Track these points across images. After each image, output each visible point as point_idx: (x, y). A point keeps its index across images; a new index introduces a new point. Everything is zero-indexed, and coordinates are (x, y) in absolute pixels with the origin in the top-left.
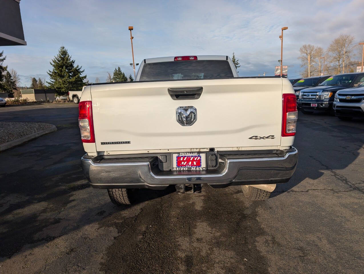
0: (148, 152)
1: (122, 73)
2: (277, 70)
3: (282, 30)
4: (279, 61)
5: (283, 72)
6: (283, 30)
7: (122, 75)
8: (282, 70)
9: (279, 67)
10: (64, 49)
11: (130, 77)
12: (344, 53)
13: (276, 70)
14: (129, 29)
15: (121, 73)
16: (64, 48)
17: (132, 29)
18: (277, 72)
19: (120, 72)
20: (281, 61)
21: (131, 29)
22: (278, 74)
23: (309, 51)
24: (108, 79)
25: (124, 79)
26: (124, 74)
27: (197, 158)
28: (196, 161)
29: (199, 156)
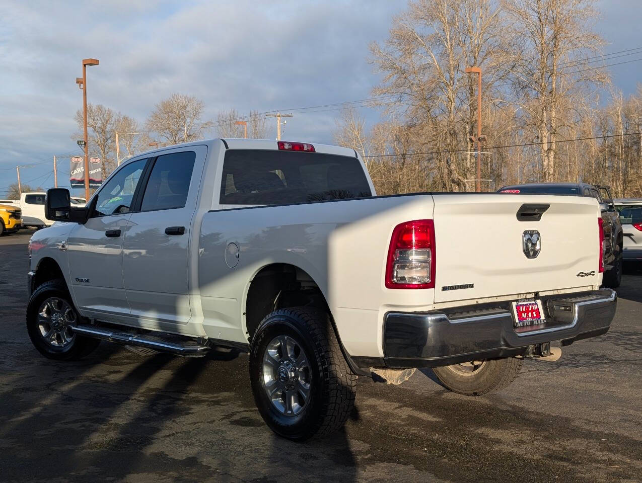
0: (477, 302)
2: (75, 166)
3: (82, 66)
4: (79, 143)
5: (91, 172)
6: (85, 65)
8: (88, 166)
9: (81, 160)
12: (185, 136)
13: (71, 167)
18: (75, 171)
20: (85, 143)
22: (79, 178)
23: (100, 122)
27: (535, 307)
28: (535, 311)
29: (536, 304)
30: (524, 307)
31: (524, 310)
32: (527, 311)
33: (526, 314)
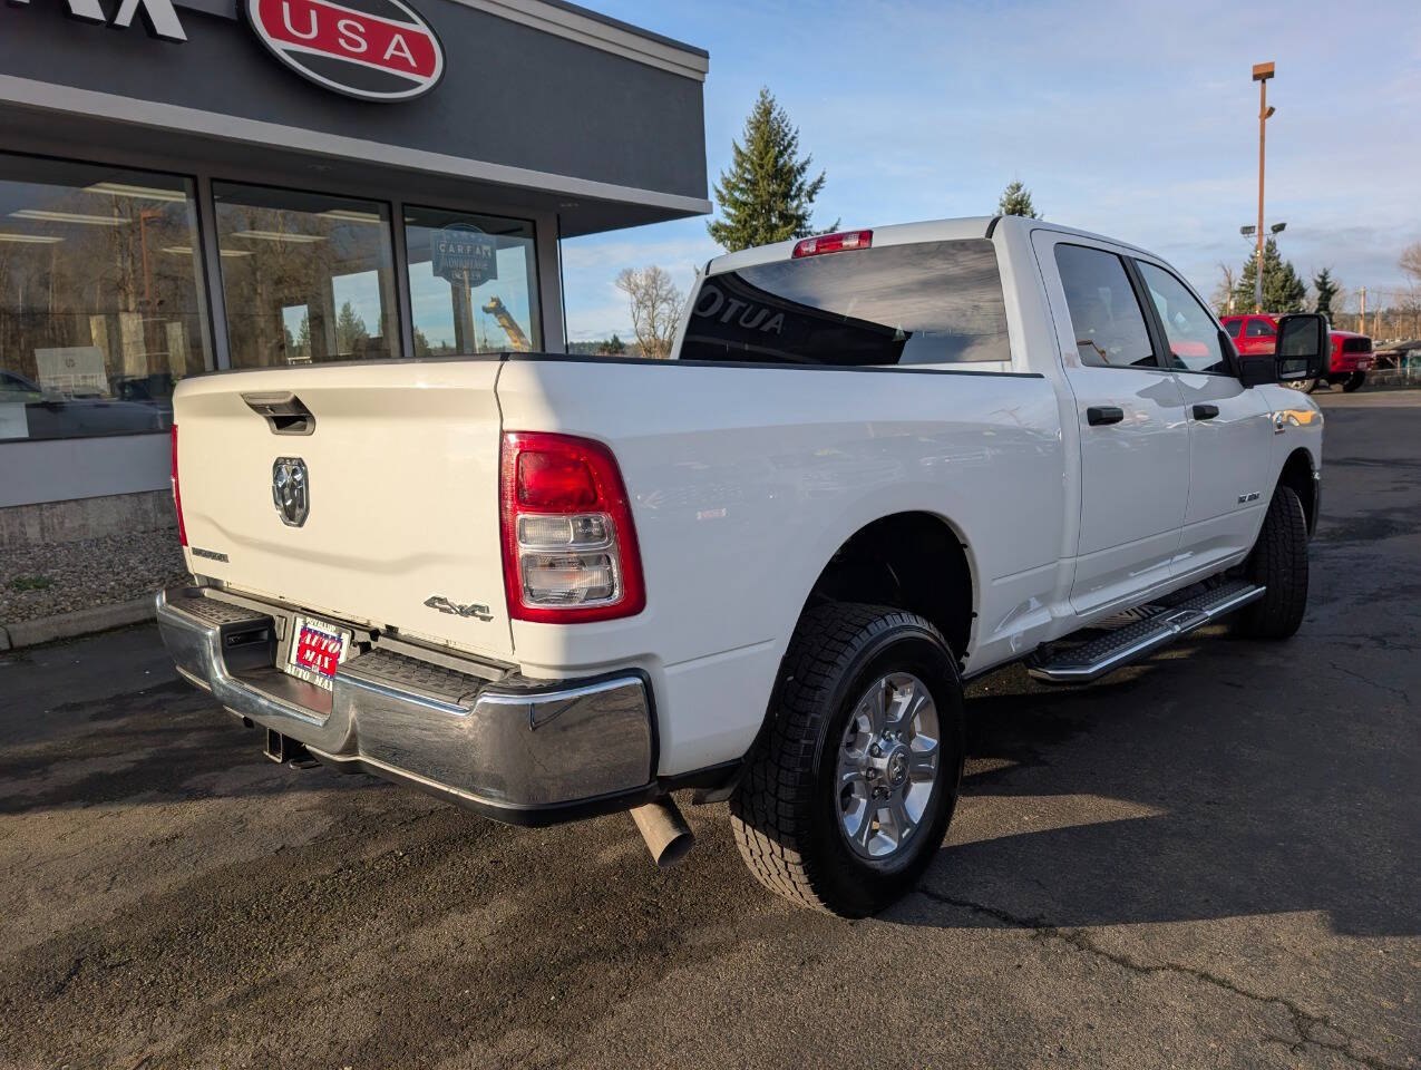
1: (1283, 266)
7: (1280, 275)
10: (1022, 192)
11: (1320, 280)
14: (1256, 77)
15: (1279, 264)
16: (1018, 188)
17: (1271, 75)
19: (1273, 263)
21: (1264, 75)
24: (1219, 295)
25: (1287, 289)
26: (1291, 271)
27: (333, 648)
28: (330, 655)
29: (340, 641)
30: (316, 638)
31: (313, 644)
32: (317, 649)
33: (314, 653)
